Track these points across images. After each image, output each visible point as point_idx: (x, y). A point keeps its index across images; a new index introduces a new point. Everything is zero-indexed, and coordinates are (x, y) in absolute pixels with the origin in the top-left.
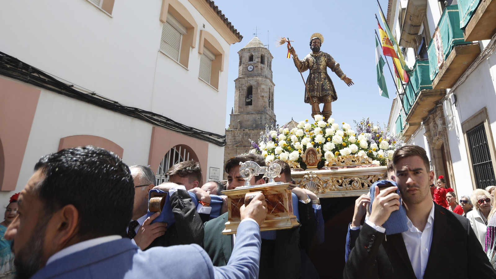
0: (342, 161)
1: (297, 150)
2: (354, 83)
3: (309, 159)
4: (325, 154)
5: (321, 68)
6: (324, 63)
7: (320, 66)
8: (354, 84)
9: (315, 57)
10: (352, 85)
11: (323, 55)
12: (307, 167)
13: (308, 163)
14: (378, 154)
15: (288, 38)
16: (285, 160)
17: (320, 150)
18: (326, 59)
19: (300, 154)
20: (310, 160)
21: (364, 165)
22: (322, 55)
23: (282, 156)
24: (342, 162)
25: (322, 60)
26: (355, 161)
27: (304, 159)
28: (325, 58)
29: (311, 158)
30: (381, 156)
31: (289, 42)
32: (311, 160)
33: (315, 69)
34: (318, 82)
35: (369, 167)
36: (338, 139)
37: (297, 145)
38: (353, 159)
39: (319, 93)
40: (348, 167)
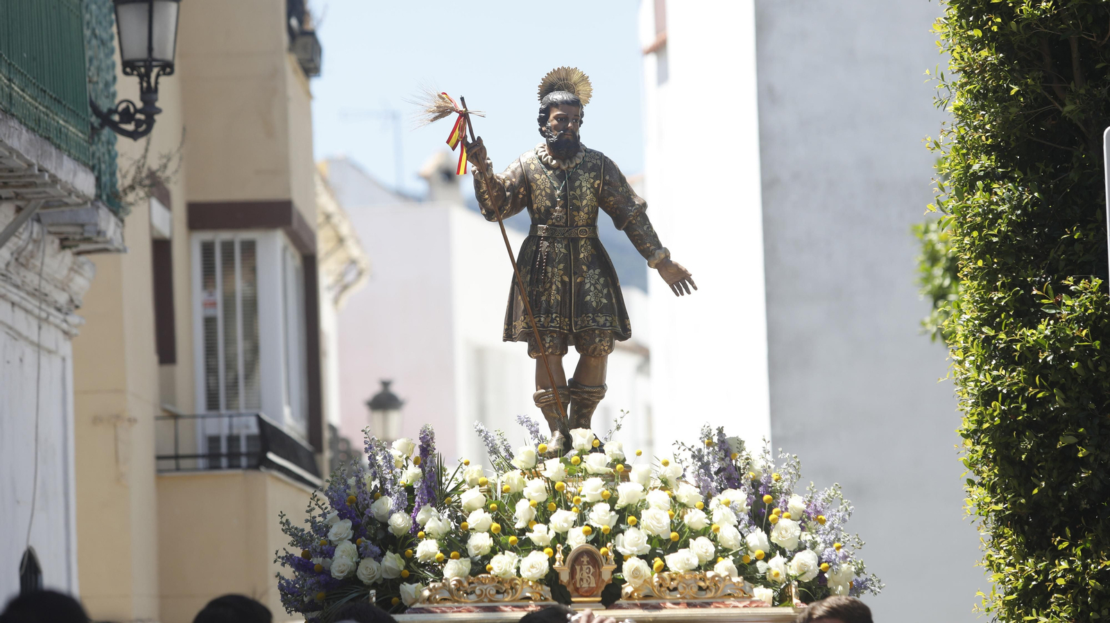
0: (671, 588)
1: (541, 549)
2: (696, 284)
3: (578, 576)
4: (623, 566)
5: (580, 223)
6: (591, 200)
7: (575, 213)
8: (695, 288)
9: (561, 176)
10: (689, 292)
11: (590, 165)
12: (573, 599)
13: (577, 590)
14: (769, 569)
15: (462, 99)
16: (508, 577)
17: (610, 554)
18: (599, 185)
19: (552, 561)
20: (582, 580)
21: (731, 601)
22: (583, 166)
23: (499, 565)
24: (670, 590)
25: (584, 189)
26: (708, 587)
27: (564, 577)
28: (595, 178)
29: (585, 575)
30: (777, 574)
31: (464, 116)
32: (585, 581)
33: (558, 226)
34: (566, 279)
35: (746, 609)
36: (657, 518)
37: (539, 533)
38: (702, 584)
39: (570, 320)
40: (689, 605)
